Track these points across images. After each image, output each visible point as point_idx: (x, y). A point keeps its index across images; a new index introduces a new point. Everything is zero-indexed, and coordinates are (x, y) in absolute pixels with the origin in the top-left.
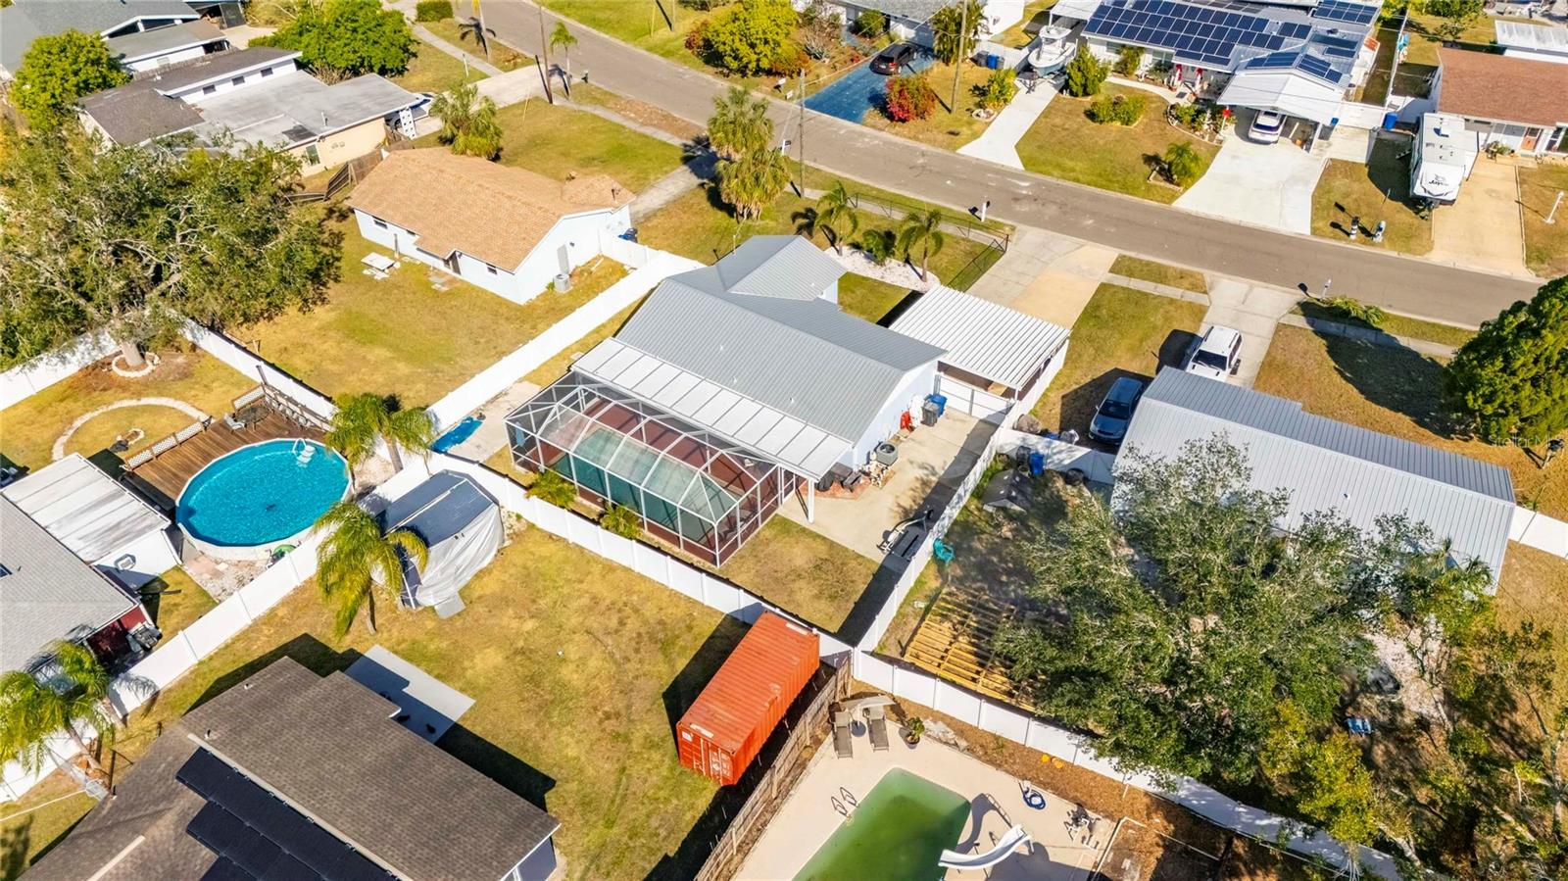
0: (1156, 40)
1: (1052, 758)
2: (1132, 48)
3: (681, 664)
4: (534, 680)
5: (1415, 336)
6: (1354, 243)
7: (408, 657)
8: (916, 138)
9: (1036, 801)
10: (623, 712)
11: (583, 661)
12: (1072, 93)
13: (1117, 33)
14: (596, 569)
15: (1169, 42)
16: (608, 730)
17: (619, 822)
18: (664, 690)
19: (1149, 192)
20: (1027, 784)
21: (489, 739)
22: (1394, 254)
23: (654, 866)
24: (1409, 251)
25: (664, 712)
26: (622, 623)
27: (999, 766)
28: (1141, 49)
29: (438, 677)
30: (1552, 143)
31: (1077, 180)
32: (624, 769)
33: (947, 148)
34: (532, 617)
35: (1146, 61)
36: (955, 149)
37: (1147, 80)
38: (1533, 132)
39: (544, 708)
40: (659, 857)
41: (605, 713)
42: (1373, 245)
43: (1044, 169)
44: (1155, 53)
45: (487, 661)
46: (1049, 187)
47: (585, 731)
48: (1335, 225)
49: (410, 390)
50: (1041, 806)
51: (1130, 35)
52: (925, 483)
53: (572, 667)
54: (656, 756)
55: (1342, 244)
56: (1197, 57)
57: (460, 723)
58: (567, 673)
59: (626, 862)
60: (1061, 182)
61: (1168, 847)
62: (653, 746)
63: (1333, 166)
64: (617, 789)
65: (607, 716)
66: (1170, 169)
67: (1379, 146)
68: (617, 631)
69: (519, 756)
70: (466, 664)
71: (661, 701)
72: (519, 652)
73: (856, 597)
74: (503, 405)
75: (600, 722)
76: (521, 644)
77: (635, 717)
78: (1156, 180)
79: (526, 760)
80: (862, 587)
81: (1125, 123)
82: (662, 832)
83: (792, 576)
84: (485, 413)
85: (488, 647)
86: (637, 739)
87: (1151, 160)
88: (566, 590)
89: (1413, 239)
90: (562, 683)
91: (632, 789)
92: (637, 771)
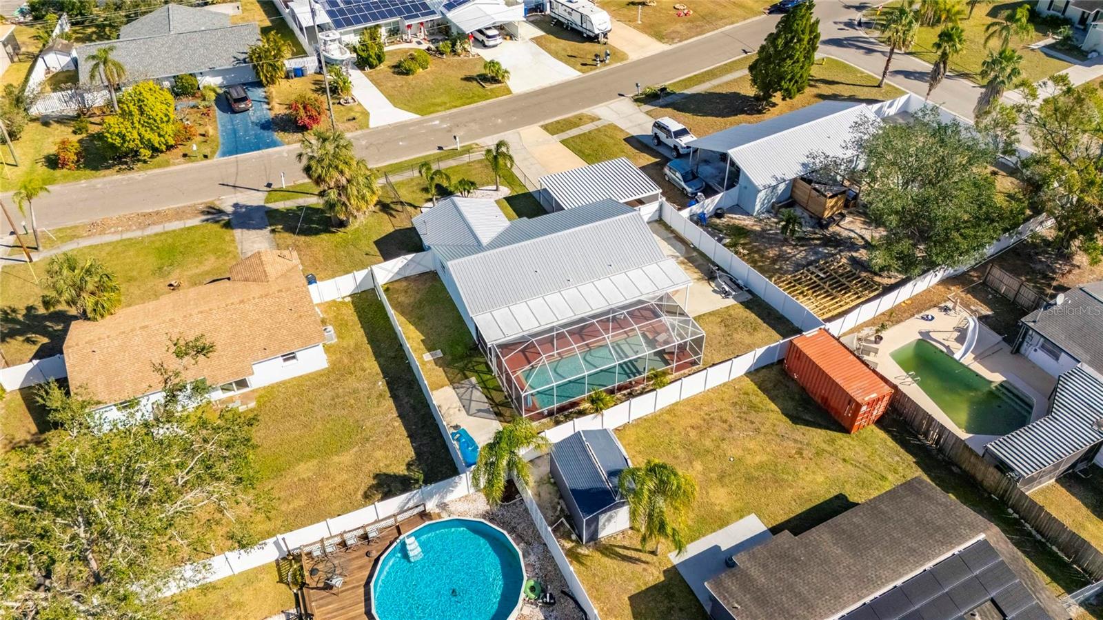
0: (384, 17)
1: (904, 302)
2: (370, 28)
3: (773, 406)
4: (749, 479)
5: (686, 88)
7: (690, 539)
9: (930, 317)
10: (800, 446)
11: (747, 450)
12: (372, 67)
13: (358, 22)
14: (667, 417)
15: (392, 15)
16: (811, 456)
17: (884, 474)
18: (791, 423)
19: (495, 94)
20: (916, 316)
21: (792, 515)
22: (619, 64)
23: (920, 469)
24: (623, 60)
25: (808, 428)
26: (725, 421)
27: (902, 321)
28: (377, 25)
29: (721, 527)
31: (455, 107)
32: (844, 460)
33: (361, 128)
34: (691, 463)
35: (383, 32)
36: (368, 127)
39: (778, 481)
40: (914, 465)
41: (796, 453)
42: (608, 64)
43: (432, 109)
44: (386, 25)
45: (720, 497)
46: (452, 117)
47: (807, 468)
48: (583, 64)
49: (377, 461)
50: (933, 318)
51: (366, 20)
52: (683, 263)
53: (749, 457)
54: (840, 442)
55: (597, 71)
56: (417, 16)
57: (770, 526)
58: (752, 460)
60: (448, 112)
61: (968, 292)
62: (833, 441)
63: (537, 40)
64: (859, 467)
65: (800, 453)
66: (491, 77)
67: (536, 23)
68: (730, 426)
69: (813, 505)
70: (718, 508)
71: (798, 426)
72: (721, 478)
73: (759, 321)
74: (451, 411)
75: (803, 458)
76: (714, 475)
77: (806, 441)
78: (489, 86)
79: (818, 502)
80: (753, 315)
81: (424, 68)
82: (898, 458)
83: (728, 338)
84: (454, 424)
85: (707, 493)
86: (824, 446)
87: (468, 79)
88: (676, 439)
89: (616, 55)
90: (761, 466)
91: (861, 460)
92: (849, 454)
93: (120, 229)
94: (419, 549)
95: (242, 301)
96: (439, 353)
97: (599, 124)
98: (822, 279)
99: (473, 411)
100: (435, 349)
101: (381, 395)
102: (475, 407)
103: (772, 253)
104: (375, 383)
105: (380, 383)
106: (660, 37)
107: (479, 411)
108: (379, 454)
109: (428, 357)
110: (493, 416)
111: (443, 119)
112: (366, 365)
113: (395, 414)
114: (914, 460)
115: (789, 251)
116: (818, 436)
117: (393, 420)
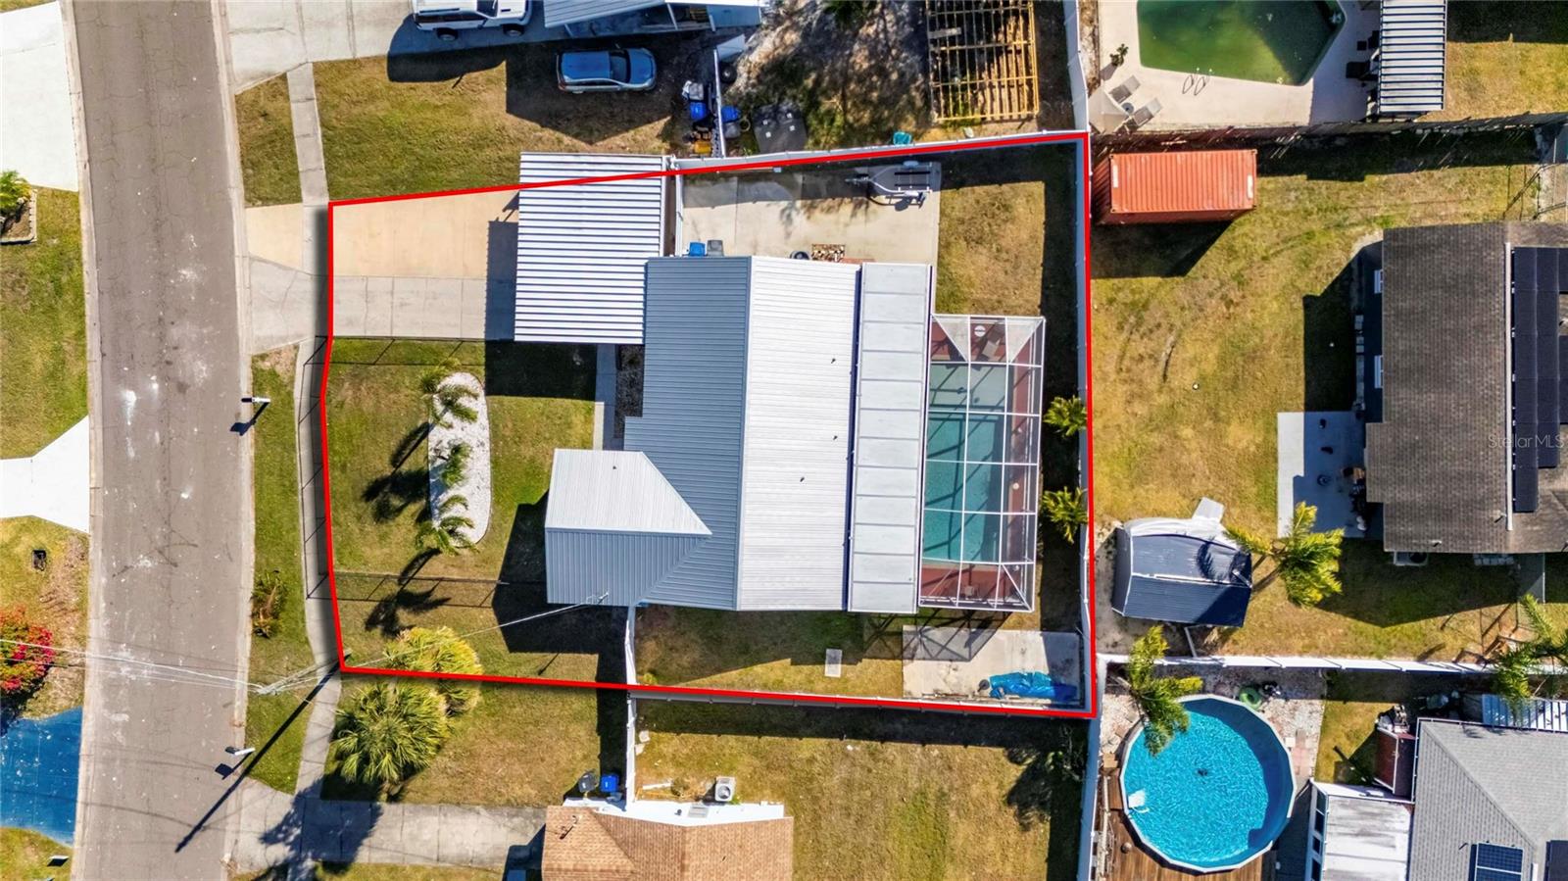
3: (1150, 282)
4: (1234, 385)
7: (1272, 502)
8: (81, 608)
10: (1219, 294)
11: (1194, 361)
16: (1240, 294)
17: (1305, 230)
18: (1181, 278)
21: (1302, 374)
25: (1199, 264)
26: (1141, 358)
29: (1276, 460)
32: (1264, 259)
34: (1176, 437)
36: (83, 539)
39: (1252, 357)
40: (1312, 184)
41: (1228, 308)
45: (1241, 436)
46: (120, 357)
47: (1252, 311)
52: (810, 208)
53: (1204, 366)
54: (1238, 245)
57: (1302, 407)
58: (1210, 366)
59: (1330, 204)
60: (96, 355)
62: (1232, 252)
64: (1282, 250)
65: (1229, 303)
68: (1151, 356)
69: (1301, 342)
70: (1252, 448)
71: (1190, 274)
72: (1216, 418)
73: (993, 189)
74: (952, 678)
75: (1237, 304)
76: (1208, 424)
77: (1217, 283)
78: (28, 231)
79: (1301, 333)
82: (1293, 195)
83: (1004, 255)
84: (976, 687)
85: (1227, 446)
86: (1234, 267)
88: (1133, 434)
90: (1222, 361)
91: (1276, 240)
92: (1260, 246)
96: (835, 652)
98: (961, 36)
99: (965, 652)
100: (824, 655)
101: (872, 754)
102: (957, 646)
104: (847, 755)
105: (849, 748)
107: (968, 644)
108: (976, 790)
109: (833, 671)
110: (986, 633)
111: (122, 382)
112: (804, 753)
113: (919, 748)
115: (873, 30)
116: (1213, 260)
117: (926, 755)
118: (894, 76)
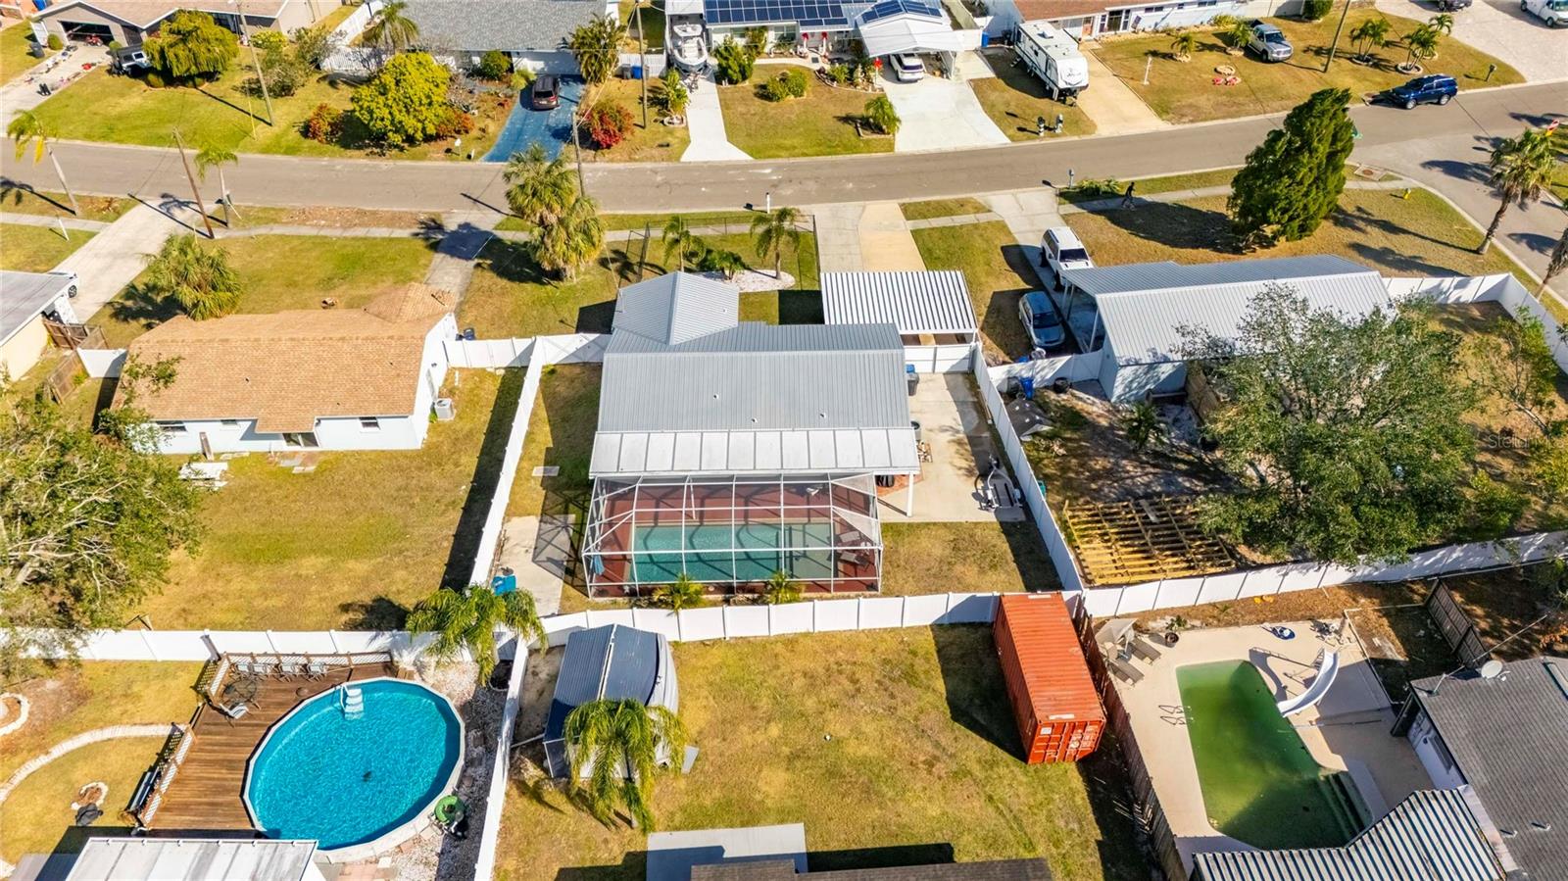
0: (775, 16)
1: (1261, 597)
2: (754, 29)
3: (940, 685)
4: (832, 773)
5: (1149, 192)
6: (1044, 140)
7: (693, 824)
8: (631, 160)
9: (1286, 633)
10: (938, 753)
11: (857, 733)
12: (731, 82)
13: (738, 18)
14: (779, 648)
15: (787, 15)
16: (943, 774)
17: (1034, 841)
18: (949, 715)
19: (869, 147)
20: (1267, 625)
21: (854, 847)
22: (1076, 138)
23: (1098, 855)
24: (1084, 133)
25: (969, 732)
26: (855, 681)
27: (1237, 624)
28: (764, 27)
29: (743, 825)
30: (1102, 26)
31: (805, 155)
32: (990, 798)
33: (670, 159)
34: (769, 722)
35: (771, 37)
36: (678, 159)
37: (777, 55)
38: (1088, 20)
39: (868, 792)
40: (1093, 845)
41: (924, 762)
42: (1058, 136)
43: (772, 153)
44: (777, 29)
45: (773, 783)
46: (793, 167)
47: (925, 789)
48: (1021, 129)
49: (392, 582)
50: (1292, 635)
51: (750, 17)
52: (959, 443)
53: (853, 742)
54: (1003, 770)
55: (1037, 142)
56: (819, 23)
57: (812, 850)
58: (854, 749)
59: (1074, 868)
60: (792, 160)
61: (1387, 615)
62: (992, 764)
63: (977, 85)
64: (1004, 816)
65: (930, 764)
66: (876, 122)
67: (992, 61)
68: (858, 690)
69: (895, 844)
70: (758, 797)
71: (957, 725)
72: (793, 758)
73: (1010, 556)
74: (517, 549)
75: (930, 772)
76: (786, 750)
77: (952, 750)
78: (866, 135)
79: (905, 843)
80: (1006, 546)
81: (797, 94)
82: (1076, 826)
83: (945, 568)
84: (508, 566)
85: (760, 771)
86: (976, 769)
87: (847, 119)
88: (771, 682)
89: (1079, 123)
90: (862, 763)
91: (1015, 808)
92: (1002, 792)
93: (323, 222)
94: (361, 707)
95: (343, 339)
96: (555, 471)
97: (983, 217)
98: (1151, 523)
99: (542, 557)
100: (554, 465)
101: (454, 502)
102: (549, 552)
103: (1099, 464)
104: (458, 486)
105: (464, 487)
106: (1162, 110)
107: (549, 560)
108: (400, 574)
109: (536, 471)
110: (560, 572)
111: (778, 168)
112: (464, 460)
113: (453, 531)
114: (1100, 838)
115: (1130, 468)
116: (974, 748)
117: (445, 538)
118: (1093, 486)
